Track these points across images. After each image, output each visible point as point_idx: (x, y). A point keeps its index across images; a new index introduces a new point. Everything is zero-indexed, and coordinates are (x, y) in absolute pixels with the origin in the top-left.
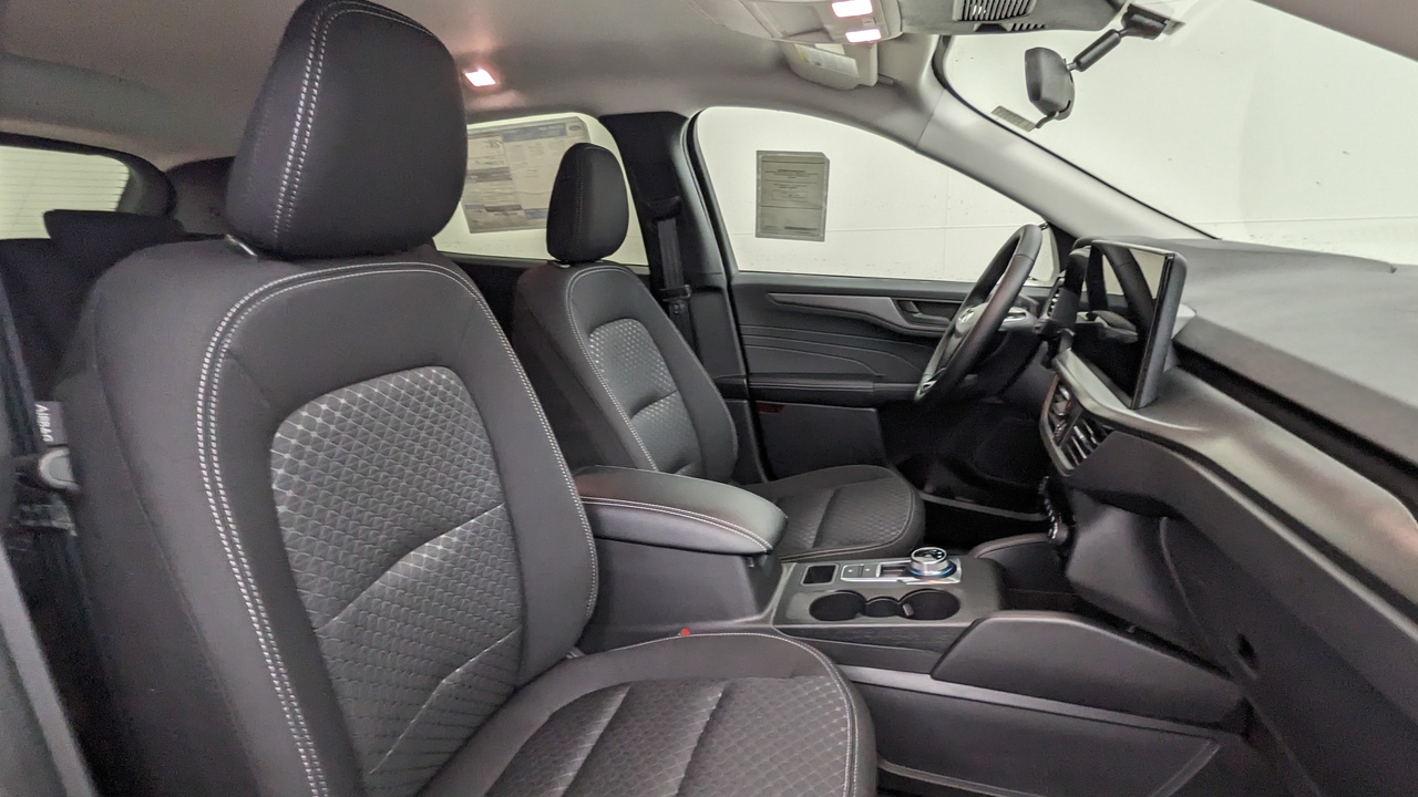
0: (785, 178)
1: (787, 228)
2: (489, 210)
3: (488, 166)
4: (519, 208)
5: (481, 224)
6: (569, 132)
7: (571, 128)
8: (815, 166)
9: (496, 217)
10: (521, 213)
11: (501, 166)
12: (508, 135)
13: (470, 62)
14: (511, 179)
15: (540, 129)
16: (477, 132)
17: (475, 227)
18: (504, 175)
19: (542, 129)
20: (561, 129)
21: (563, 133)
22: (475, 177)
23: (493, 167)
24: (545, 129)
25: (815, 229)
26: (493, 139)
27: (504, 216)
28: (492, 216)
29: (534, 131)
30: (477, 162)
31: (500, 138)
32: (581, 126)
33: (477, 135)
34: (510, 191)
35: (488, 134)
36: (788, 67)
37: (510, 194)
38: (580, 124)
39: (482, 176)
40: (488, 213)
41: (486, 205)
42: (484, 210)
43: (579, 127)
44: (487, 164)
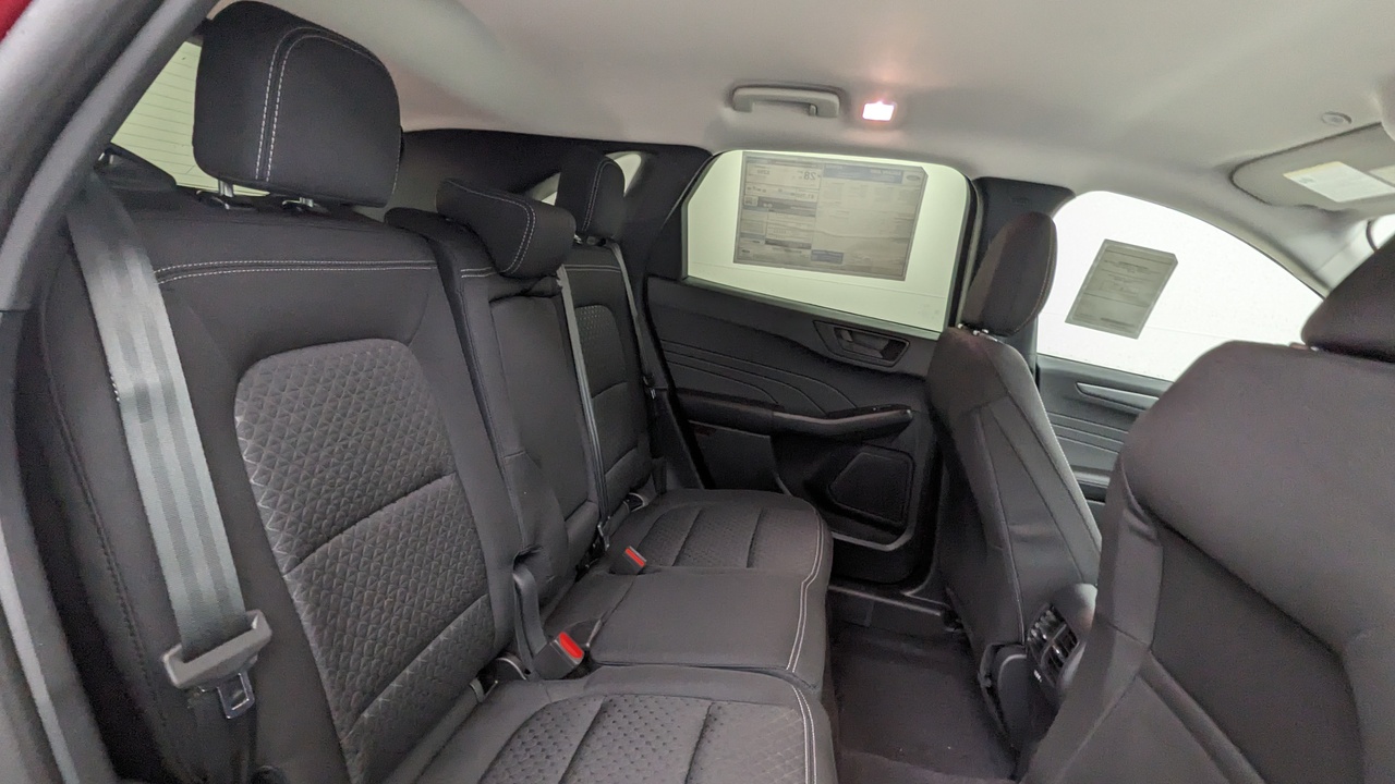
0: (1125, 271)
1: (1102, 319)
2: (768, 242)
3: (793, 198)
4: (809, 247)
5: (750, 255)
6: (905, 180)
7: (908, 177)
8: (1158, 267)
9: (776, 252)
10: (808, 252)
11: (810, 200)
12: (830, 170)
13: (872, 92)
14: (814, 216)
15: (872, 171)
16: (796, 159)
17: (741, 256)
18: (807, 210)
19: (875, 171)
20: (897, 176)
21: (898, 180)
22: (770, 205)
23: (799, 199)
24: (879, 172)
25: (1132, 326)
26: (811, 171)
27: (783, 252)
28: (769, 249)
29: (865, 173)
30: (780, 191)
31: (819, 171)
32: (922, 178)
33: (794, 162)
34: (805, 228)
35: (808, 164)
36: (1231, 173)
37: (803, 231)
38: (921, 176)
39: (779, 206)
40: (767, 246)
41: (768, 237)
42: (762, 242)
43: (918, 178)
44: (793, 194)
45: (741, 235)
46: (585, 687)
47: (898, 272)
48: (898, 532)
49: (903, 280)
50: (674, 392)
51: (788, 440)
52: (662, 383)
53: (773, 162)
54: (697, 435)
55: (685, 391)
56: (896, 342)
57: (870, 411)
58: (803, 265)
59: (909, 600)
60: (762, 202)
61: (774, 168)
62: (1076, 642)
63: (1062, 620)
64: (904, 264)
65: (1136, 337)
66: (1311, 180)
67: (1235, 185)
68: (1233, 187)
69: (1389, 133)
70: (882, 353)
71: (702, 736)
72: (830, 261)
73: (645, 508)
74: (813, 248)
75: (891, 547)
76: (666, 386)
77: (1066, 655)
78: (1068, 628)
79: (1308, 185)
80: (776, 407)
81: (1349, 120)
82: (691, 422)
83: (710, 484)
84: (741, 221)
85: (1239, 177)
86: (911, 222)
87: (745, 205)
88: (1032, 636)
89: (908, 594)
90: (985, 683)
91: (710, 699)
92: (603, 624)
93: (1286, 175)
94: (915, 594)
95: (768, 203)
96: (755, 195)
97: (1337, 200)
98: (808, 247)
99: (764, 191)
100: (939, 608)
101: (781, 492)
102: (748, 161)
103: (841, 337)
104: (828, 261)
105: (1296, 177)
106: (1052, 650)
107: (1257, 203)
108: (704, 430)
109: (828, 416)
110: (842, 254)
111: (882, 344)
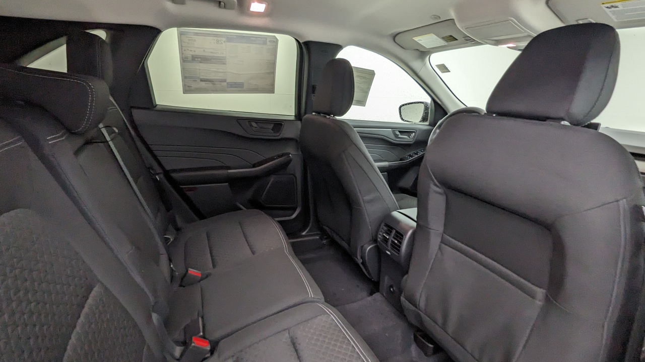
0: (358, 79)
2: (202, 80)
3: (212, 55)
5: (193, 88)
6: (268, 43)
7: (269, 41)
8: (369, 76)
10: (225, 84)
11: (222, 55)
12: (230, 39)
14: (225, 64)
15: (251, 38)
16: (209, 32)
17: (187, 90)
18: (221, 61)
19: (253, 39)
20: (264, 41)
21: (265, 43)
22: (199, 59)
23: (215, 55)
24: (255, 39)
25: (363, 101)
26: (219, 39)
27: (212, 85)
28: (203, 84)
29: (248, 39)
30: (204, 51)
31: (224, 39)
32: (276, 42)
33: (209, 34)
34: (222, 71)
35: (216, 35)
36: (394, 37)
37: (220, 72)
38: (275, 40)
39: (204, 59)
40: (201, 82)
41: (202, 77)
42: (199, 80)
43: (274, 42)
44: (212, 53)
45: (185, 78)
46: (219, 357)
47: (271, 89)
48: (294, 209)
49: (274, 93)
50: (167, 173)
51: (238, 183)
52: (159, 170)
53: (197, 34)
54: (187, 193)
55: (175, 171)
56: (277, 124)
57: (272, 159)
58: (223, 91)
59: (305, 236)
60: (194, 58)
61: (196, 37)
62: (403, 236)
63: (392, 228)
64: (273, 85)
65: (365, 106)
66: (421, 40)
67: (394, 41)
68: (394, 43)
69: (456, 23)
70: (272, 130)
71: (296, 351)
72: (237, 87)
73: (173, 241)
74: (227, 81)
75: (294, 216)
76: (161, 171)
77: (400, 243)
78: (397, 232)
79: (420, 42)
80: (229, 168)
81: (440, 18)
82: (181, 187)
83: (202, 216)
84: (183, 70)
85: (397, 39)
86: (272, 65)
87: (184, 60)
88: (380, 238)
89: (304, 233)
90: (360, 261)
91: (286, 329)
92: (202, 318)
93: (414, 38)
94: (306, 233)
95: (198, 58)
96: (189, 54)
97: (427, 48)
98: (225, 81)
99: (195, 51)
100: (317, 235)
101: (241, 209)
102: (181, 35)
103: (252, 126)
104: (236, 87)
105: (416, 39)
106: (393, 242)
107: (402, 49)
108: (191, 189)
109: (254, 166)
110: (243, 83)
111: (272, 126)
